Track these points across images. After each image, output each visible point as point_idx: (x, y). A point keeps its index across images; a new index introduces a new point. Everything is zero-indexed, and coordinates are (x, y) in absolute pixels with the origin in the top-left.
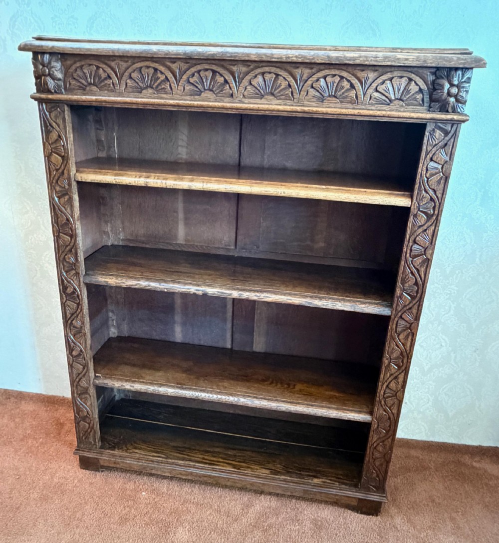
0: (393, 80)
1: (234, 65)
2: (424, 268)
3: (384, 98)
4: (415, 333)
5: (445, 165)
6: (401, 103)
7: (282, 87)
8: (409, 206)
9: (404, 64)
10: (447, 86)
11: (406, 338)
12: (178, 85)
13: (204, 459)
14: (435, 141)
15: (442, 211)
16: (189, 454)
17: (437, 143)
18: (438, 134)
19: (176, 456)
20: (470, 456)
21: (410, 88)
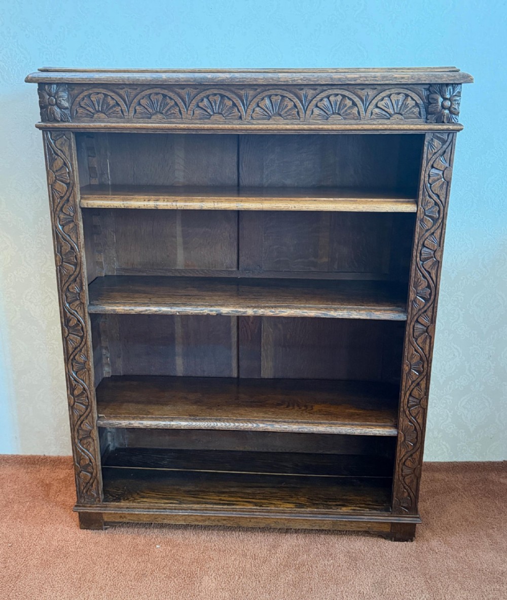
0: (392, 97)
1: (242, 89)
2: (435, 270)
3: (384, 113)
4: (432, 336)
5: (445, 171)
6: (400, 117)
7: (289, 107)
8: (416, 211)
9: (400, 82)
10: (440, 100)
11: (424, 342)
12: (187, 110)
13: (220, 500)
14: (435, 150)
15: (447, 213)
16: (204, 497)
17: (436, 151)
18: (436, 143)
19: (191, 501)
20: (496, 472)
21: (407, 103)
